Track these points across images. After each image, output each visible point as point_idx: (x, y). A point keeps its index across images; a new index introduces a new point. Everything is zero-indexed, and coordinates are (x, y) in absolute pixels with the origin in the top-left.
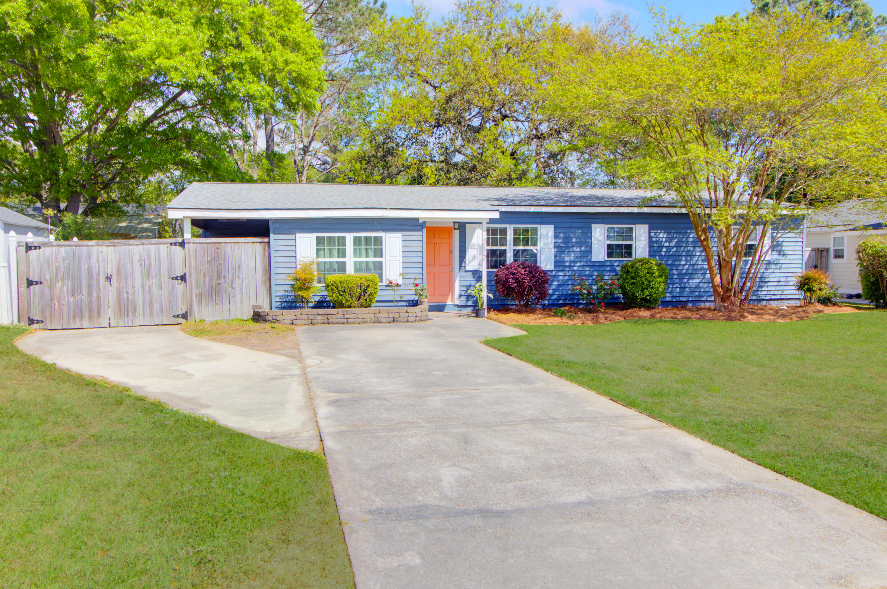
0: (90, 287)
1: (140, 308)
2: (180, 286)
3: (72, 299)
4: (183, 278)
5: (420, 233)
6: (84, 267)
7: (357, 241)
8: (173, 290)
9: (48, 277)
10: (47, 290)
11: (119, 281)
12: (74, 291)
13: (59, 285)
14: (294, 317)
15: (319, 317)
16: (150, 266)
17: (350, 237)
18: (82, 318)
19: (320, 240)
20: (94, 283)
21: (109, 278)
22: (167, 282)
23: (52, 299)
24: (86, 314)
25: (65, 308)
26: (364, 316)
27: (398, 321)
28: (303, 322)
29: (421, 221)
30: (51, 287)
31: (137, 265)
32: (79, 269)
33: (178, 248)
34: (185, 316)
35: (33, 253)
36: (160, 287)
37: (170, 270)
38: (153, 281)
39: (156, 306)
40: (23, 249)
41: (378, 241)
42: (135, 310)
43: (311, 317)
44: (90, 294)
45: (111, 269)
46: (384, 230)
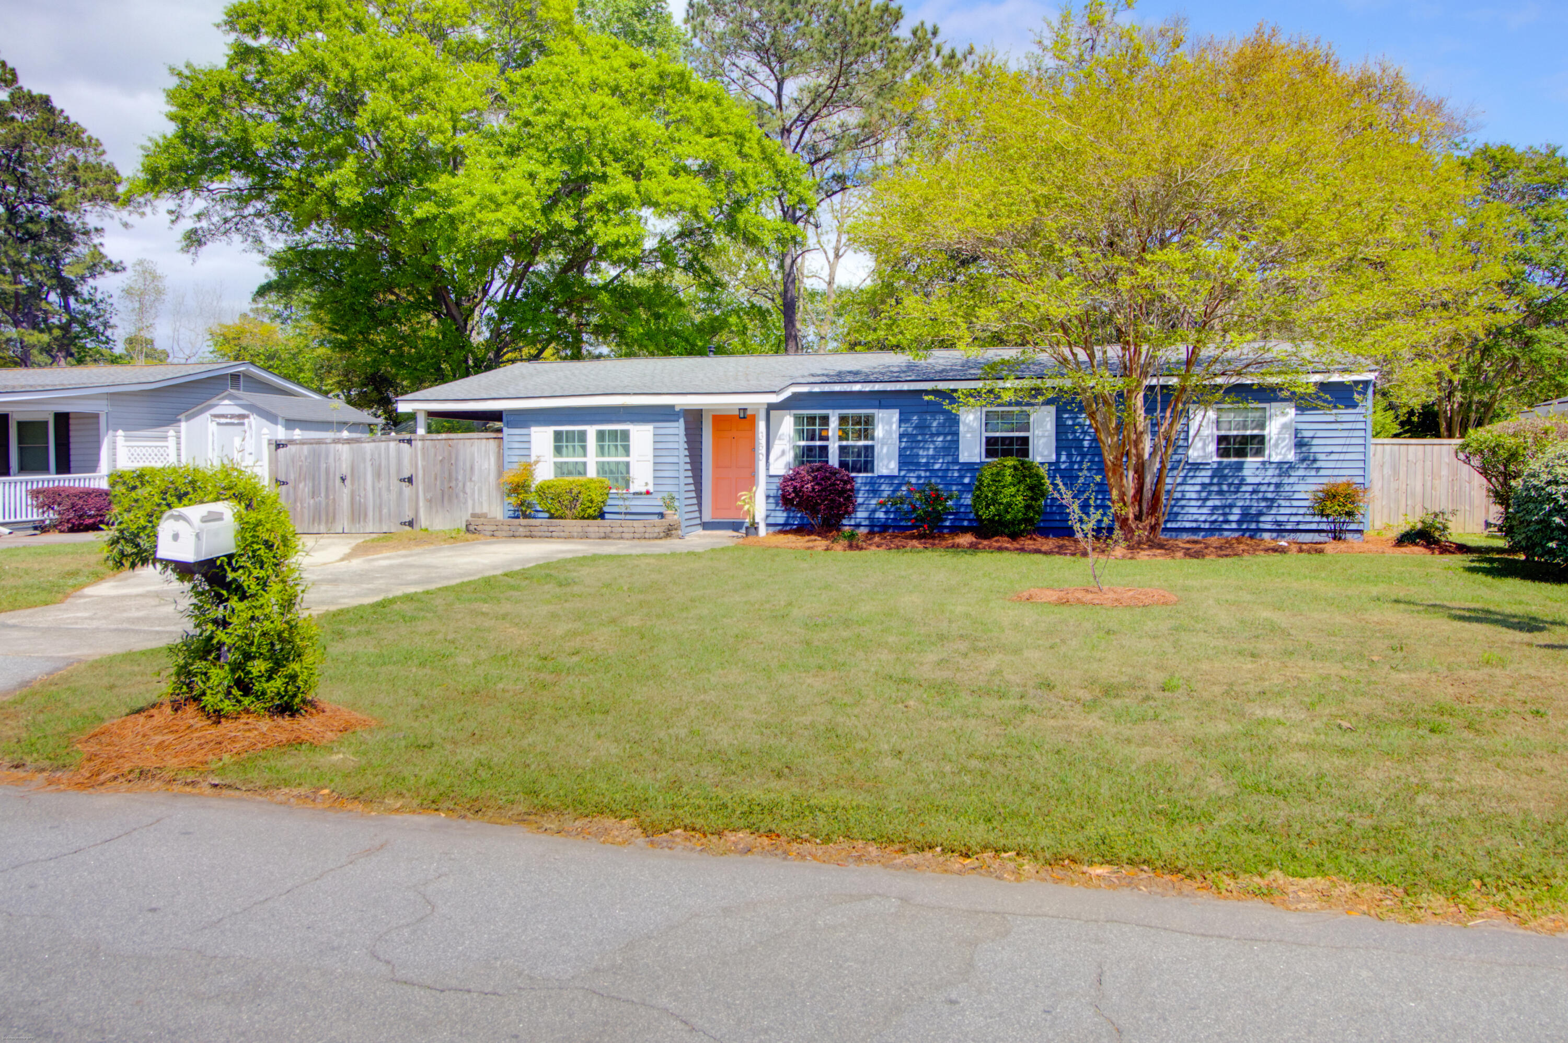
0: (327, 488)
1: (370, 514)
2: (407, 489)
3: (312, 501)
4: (410, 480)
5: (676, 424)
6: (323, 466)
7: (601, 435)
8: (400, 493)
9: (292, 477)
10: (291, 491)
11: (353, 484)
12: (313, 493)
13: (301, 485)
14: (495, 528)
15: (521, 529)
16: (380, 465)
17: (591, 431)
18: (319, 523)
19: (558, 436)
20: (331, 484)
21: (343, 479)
22: (394, 482)
23: (295, 501)
24: (324, 518)
25: (306, 511)
26: (571, 529)
27: (610, 538)
28: (504, 534)
29: (677, 409)
30: (295, 488)
31: (369, 464)
32: (319, 468)
33: (406, 446)
34: (411, 524)
35: (281, 451)
36: (389, 490)
37: (399, 470)
38: (383, 483)
39: (385, 511)
40: (273, 447)
41: (625, 435)
42: (366, 515)
43: (513, 528)
44: (327, 497)
45: (345, 469)
46: (632, 421)
